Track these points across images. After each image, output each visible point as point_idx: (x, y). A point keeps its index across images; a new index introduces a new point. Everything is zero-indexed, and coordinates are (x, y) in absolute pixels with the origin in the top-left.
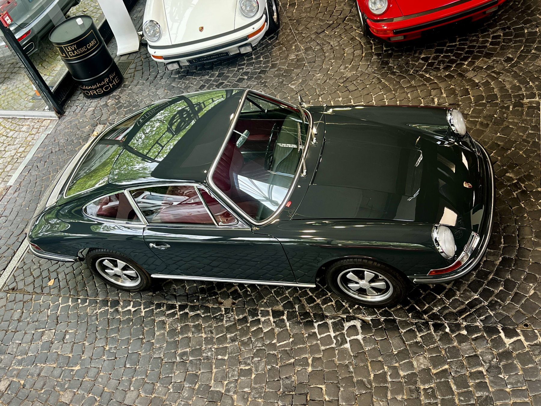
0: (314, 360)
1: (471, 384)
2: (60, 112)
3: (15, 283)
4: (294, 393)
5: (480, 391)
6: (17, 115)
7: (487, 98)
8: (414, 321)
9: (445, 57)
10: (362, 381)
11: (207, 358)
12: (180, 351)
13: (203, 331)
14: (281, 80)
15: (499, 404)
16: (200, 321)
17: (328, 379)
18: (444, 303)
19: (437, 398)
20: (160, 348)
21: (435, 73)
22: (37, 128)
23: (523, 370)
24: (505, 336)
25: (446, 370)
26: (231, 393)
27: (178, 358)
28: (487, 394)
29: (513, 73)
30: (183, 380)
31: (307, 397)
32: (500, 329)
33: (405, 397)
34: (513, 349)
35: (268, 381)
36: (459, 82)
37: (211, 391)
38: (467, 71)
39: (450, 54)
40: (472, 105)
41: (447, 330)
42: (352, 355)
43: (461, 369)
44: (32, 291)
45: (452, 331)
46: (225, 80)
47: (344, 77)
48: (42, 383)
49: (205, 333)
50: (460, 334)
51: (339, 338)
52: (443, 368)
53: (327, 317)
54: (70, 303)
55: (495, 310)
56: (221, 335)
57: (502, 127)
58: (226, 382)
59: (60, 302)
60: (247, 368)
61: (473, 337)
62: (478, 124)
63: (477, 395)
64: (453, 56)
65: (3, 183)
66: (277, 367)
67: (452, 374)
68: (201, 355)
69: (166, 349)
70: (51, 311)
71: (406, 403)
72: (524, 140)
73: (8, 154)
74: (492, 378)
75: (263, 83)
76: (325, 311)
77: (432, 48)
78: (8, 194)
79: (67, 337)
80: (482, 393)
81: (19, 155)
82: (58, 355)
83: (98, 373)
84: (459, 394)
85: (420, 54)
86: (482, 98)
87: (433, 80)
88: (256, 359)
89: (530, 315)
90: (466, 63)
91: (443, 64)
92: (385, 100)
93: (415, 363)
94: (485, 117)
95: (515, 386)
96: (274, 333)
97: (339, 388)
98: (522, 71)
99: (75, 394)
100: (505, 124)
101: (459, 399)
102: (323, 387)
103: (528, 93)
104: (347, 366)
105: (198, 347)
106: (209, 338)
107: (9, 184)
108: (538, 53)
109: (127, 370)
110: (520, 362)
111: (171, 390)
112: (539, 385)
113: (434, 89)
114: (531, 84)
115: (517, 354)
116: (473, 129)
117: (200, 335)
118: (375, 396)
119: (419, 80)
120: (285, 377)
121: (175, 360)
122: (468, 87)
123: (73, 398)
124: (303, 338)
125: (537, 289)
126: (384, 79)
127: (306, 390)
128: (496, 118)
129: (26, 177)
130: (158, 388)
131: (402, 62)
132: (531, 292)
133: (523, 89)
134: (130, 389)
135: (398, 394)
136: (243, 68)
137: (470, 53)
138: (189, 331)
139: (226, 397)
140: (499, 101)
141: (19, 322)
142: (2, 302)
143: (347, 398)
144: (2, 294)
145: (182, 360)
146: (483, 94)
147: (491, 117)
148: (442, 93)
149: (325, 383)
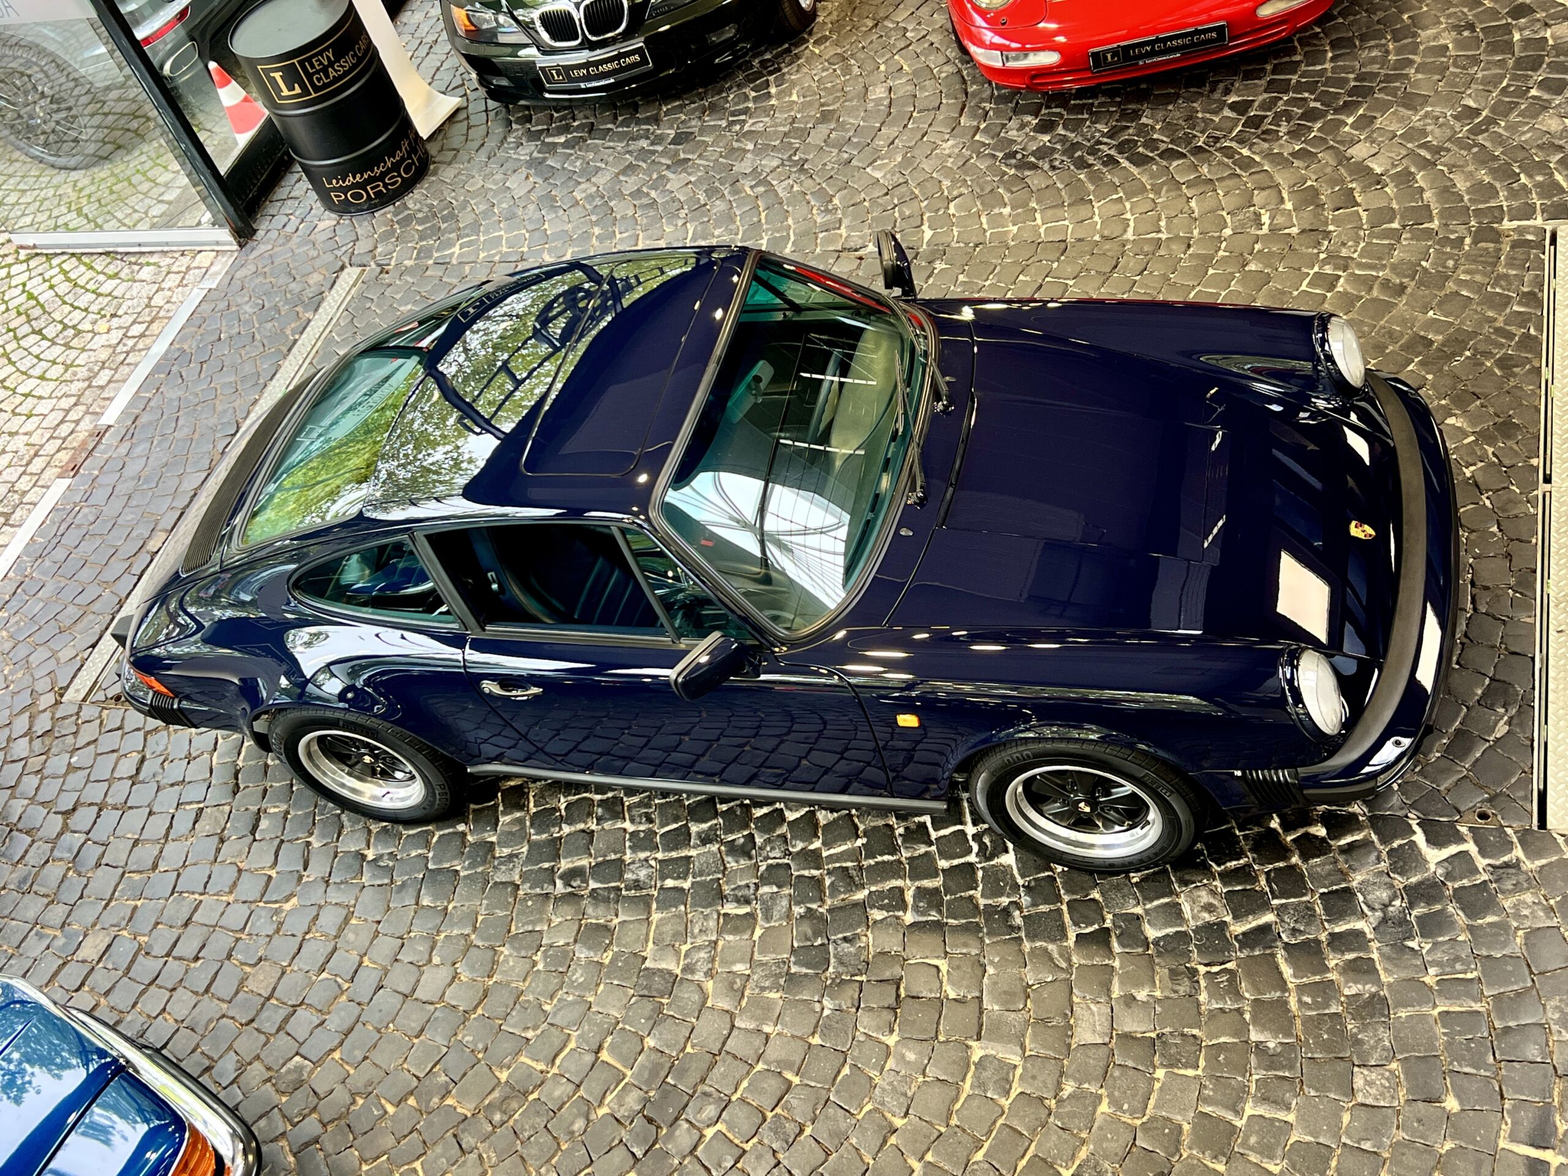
0: (920, 893)
1: (1331, 964)
2: (244, 233)
4: (864, 978)
5: (1355, 983)
7: (1404, 217)
9: (1293, 102)
10: (1046, 950)
11: (637, 885)
12: (565, 864)
13: (627, 816)
14: (846, 156)
15: (1403, 1015)
17: (954, 945)
19: (1243, 998)
20: (511, 857)
21: (1266, 145)
22: (178, 273)
23: (1471, 929)
24: (1428, 841)
25: (1265, 929)
26: (699, 976)
27: (559, 883)
28: (1373, 990)
29: (1475, 150)
30: (572, 940)
31: (898, 988)
32: (1414, 824)
33: (1158, 994)
34: (1449, 876)
35: (796, 945)
36: (1329, 170)
37: (647, 969)
38: (1353, 142)
39: (1306, 95)
40: (1362, 233)
41: (1275, 823)
42: (1020, 882)
43: (1307, 924)
45: (1287, 827)
46: (693, 153)
47: (1016, 152)
48: (196, 945)
49: (632, 821)
50: (1307, 834)
51: (986, 840)
52: (1261, 921)
56: (675, 826)
57: (1442, 293)
58: (684, 948)
60: (742, 911)
61: (1342, 842)
62: (1375, 287)
63: (1347, 992)
64: (1315, 100)
65: (88, 418)
66: (821, 910)
67: (1283, 936)
68: (620, 878)
69: (529, 859)
70: (219, 758)
71: (1158, 1009)
72: (1498, 330)
73: (99, 341)
74: (1387, 950)
75: (796, 163)
77: (1260, 78)
78: (101, 447)
79: (264, 824)
80: (1360, 987)
81: (130, 343)
82: (240, 871)
83: (346, 920)
84: (1301, 988)
85: (1227, 92)
86: (1389, 214)
87: (1260, 164)
88: (765, 890)
89: (1493, 790)
90: (1350, 120)
91: (1288, 121)
92: (1128, 216)
93: (1186, 908)
94: (1394, 268)
95: (1448, 969)
96: (816, 825)
97: (983, 967)
98: (1500, 144)
99: (283, 973)
100: (1451, 286)
101: (1300, 1001)
102: (943, 965)
103: (1515, 204)
104: (1006, 912)
105: (613, 857)
106: (643, 835)
107: (105, 420)
108: (1546, 96)
109: (422, 912)
110: (1462, 909)
111: (540, 966)
112: (1510, 968)
113: (1263, 189)
114: (1523, 179)
115: (1455, 890)
116: (1361, 298)
117: (619, 825)
118: (1079, 988)
119: (1220, 163)
120: (840, 936)
121: (548, 889)
122: (1354, 185)
123: (277, 983)
124: (892, 836)
125: (1515, 721)
126: (1127, 159)
127: (897, 971)
128: (1425, 269)
129: (152, 404)
130: (506, 961)
131: (1178, 114)
132: (1501, 729)
133: (1502, 194)
134: (430, 961)
135: (1139, 985)
136: (744, 121)
137: (1362, 92)
138: (590, 814)
139: (686, 984)
140: (1435, 224)
141: (133, 784)
142: (88, 732)
143: (1005, 992)
144: (88, 712)
145: (570, 890)
146: (1395, 206)
147: (1412, 269)
148: (1282, 201)
149: (946, 953)
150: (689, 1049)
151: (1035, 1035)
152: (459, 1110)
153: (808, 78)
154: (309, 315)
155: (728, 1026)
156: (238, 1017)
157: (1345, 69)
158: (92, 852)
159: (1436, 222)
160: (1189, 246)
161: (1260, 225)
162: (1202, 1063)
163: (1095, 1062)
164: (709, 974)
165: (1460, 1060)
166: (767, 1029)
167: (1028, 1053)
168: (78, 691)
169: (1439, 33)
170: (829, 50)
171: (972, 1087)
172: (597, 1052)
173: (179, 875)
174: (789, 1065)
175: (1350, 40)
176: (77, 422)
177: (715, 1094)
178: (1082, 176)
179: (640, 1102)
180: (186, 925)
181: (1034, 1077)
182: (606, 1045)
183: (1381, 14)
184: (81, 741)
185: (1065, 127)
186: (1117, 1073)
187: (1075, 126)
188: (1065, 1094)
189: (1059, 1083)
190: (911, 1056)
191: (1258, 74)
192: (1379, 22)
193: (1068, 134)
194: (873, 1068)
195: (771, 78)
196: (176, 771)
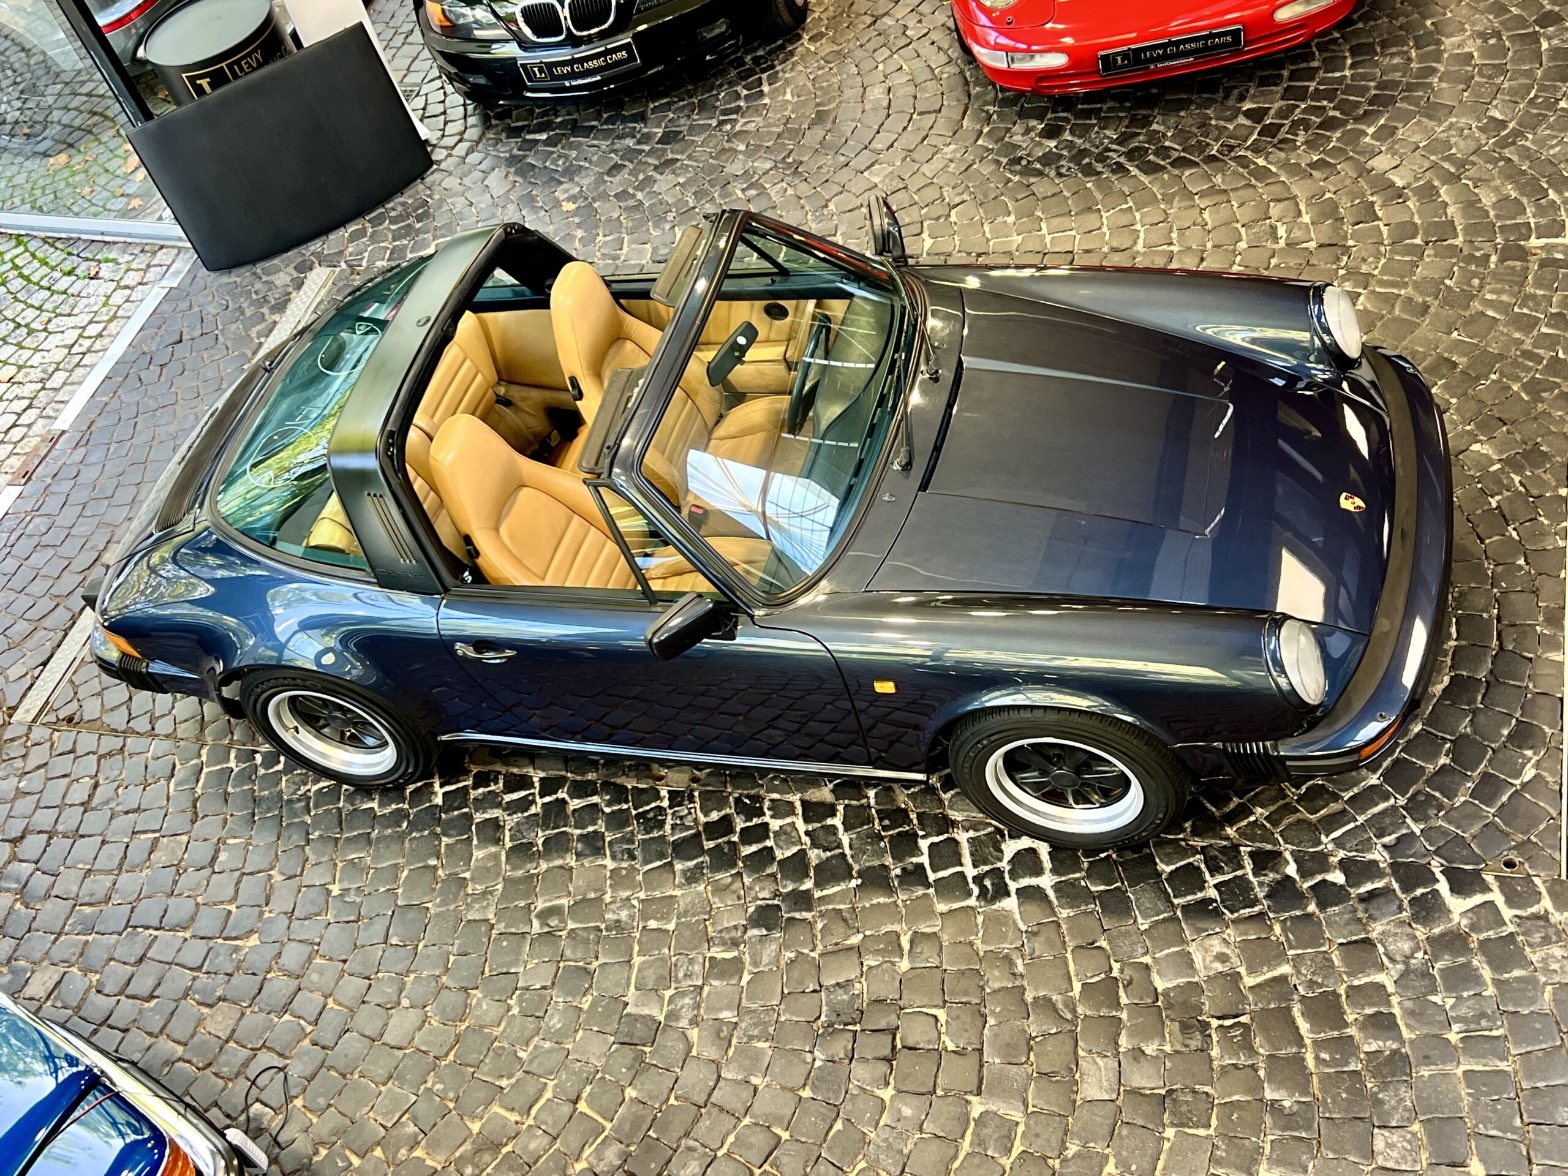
0: (917, 938)
1: (1350, 1018)
3: (75, 702)
4: (858, 1027)
5: (1376, 1039)
6: (81, 232)
7: (1426, 233)
8: (1198, 843)
9: (1310, 110)
10: (1048, 1000)
11: (618, 924)
12: (541, 905)
13: (608, 853)
14: (842, 159)
15: (1426, 1074)
16: (601, 826)
17: (953, 993)
18: (1285, 796)
19: (1257, 1053)
20: (485, 893)
21: (1283, 155)
22: (138, 270)
23: (1497, 983)
24: (1452, 890)
25: (1283, 979)
27: (536, 921)
28: (1394, 1046)
29: (1502, 163)
30: (549, 983)
31: (894, 1039)
32: (1437, 871)
33: (1168, 1048)
34: (1474, 927)
35: (786, 991)
36: (1348, 182)
37: (628, 1015)
38: (1374, 154)
39: (1325, 103)
40: (1382, 249)
41: (1291, 870)
42: (1024, 928)
43: (1325, 976)
44: (124, 727)
45: (1304, 873)
46: (682, 153)
47: (1021, 158)
48: (151, 982)
49: (614, 858)
50: (1324, 881)
51: (988, 883)
52: (1276, 973)
53: (954, 824)
54: (232, 764)
55: (1426, 819)
56: (659, 863)
57: (1467, 314)
58: (668, 994)
59: (204, 758)
60: (729, 955)
61: (1362, 890)
62: (1398, 305)
63: (1366, 1048)
64: (1334, 108)
65: (41, 422)
66: (813, 954)
67: (1300, 988)
68: (601, 918)
69: (504, 897)
70: (177, 785)
71: (1168, 1064)
72: (1525, 353)
73: (55, 340)
74: (1409, 1004)
75: (790, 165)
76: (951, 808)
77: (1276, 85)
78: (54, 453)
79: (223, 857)
80: (1381, 1043)
81: (87, 343)
82: (197, 904)
83: (310, 959)
84: (1318, 1044)
85: (1242, 98)
86: (1413, 230)
87: (1276, 175)
88: (754, 932)
89: (1520, 837)
90: (1371, 130)
91: (1306, 130)
92: (1138, 227)
93: (1197, 958)
95: (1473, 1026)
96: (807, 864)
97: (984, 1017)
98: (1528, 157)
99: (243, 1014)
100: (1476, 305)
101: (1317, 1058)
102: (942, 1014)
103: (1543, 221)
104: (1008, 959)
105: (592, 895)
106: (624, 872)
107: (59, 425)
109: (390, 951)
110: (1488, 964)
111: (515, 1011)
112: (1538, 1026)
113: (1279, 201)
114: (1552, 195)
115: (1480, 942)
116: (1383, 317)
117: (599, 862)
118: (1085, 1041)
119: (1235, 172)
120: (833, 982)
121: (526, 929)
122: (1374, 199)
123: (237, 1025)
124: (887, 878)
125: (1544, 765)
126: (1137, 167)
127: (892, 1020)
128: (1448, 287)
129: (107, 409)
130: (479, 1004)
131: (1190, 121)
132: (1529, 773)
133: (1529, 211)
134: (399, 1003)
135: (1148, 1039)
136: (735, 120)
137: (1382, 101)
138: (567, 850)
139: (669, 1031)
140: (1459, 241)
141: (85, 811)
142: (38, 756)
143: (1008, 1045)
144: (39, 733)
145: (546, 929)
146: (1417, 220)
147: (1435, 286)
148: (1299, 214)
149: (945, 1002)
150: (672, 1101)
151: (1038, 1090)
152: (429, 1162)
153: (803, 76)
154: (276, 317)
155: (715, 1077)
156: (194, 1060)
157: (1364, 76)
158: (40, 882)
159: (1461, 238)
160: (1202, 259)
161: (1276, 239)
162: (1214, 1122)
163: (1101, 1119)
164: (694, 1022)
165: (1486, 1122)
166: (755, 1080)
167: (1031, 1109)
168: (28, 711)
169: (1464, 41)
170: (825, 47)
171: (971, 1144)
172: (575, 1102)
173: (133, 908)
174: (778, 1120)
175: (1371, 46)
176: (29, 426)
177: (701, 1149)
178: (1089, 185)
179: (620, 1157)
180: (141, 960)
181: (1037, 1135)
182: (584, 1095)
183: (1402, 20)
184: (31, 763)
185: (1072, 133)
186: (1125, 1132)
187: (1083, 131)
188: (1069, 1153)
189: (1063, 1142)
190: (907, 1111)
191: (1276, 80)
192: (1401, 28)
193: (1075, 139)
194: (868, 1124)
195: (764, 76)
196: (132, 797)
